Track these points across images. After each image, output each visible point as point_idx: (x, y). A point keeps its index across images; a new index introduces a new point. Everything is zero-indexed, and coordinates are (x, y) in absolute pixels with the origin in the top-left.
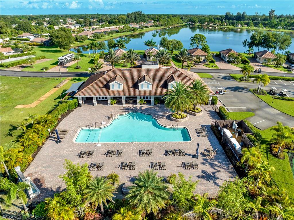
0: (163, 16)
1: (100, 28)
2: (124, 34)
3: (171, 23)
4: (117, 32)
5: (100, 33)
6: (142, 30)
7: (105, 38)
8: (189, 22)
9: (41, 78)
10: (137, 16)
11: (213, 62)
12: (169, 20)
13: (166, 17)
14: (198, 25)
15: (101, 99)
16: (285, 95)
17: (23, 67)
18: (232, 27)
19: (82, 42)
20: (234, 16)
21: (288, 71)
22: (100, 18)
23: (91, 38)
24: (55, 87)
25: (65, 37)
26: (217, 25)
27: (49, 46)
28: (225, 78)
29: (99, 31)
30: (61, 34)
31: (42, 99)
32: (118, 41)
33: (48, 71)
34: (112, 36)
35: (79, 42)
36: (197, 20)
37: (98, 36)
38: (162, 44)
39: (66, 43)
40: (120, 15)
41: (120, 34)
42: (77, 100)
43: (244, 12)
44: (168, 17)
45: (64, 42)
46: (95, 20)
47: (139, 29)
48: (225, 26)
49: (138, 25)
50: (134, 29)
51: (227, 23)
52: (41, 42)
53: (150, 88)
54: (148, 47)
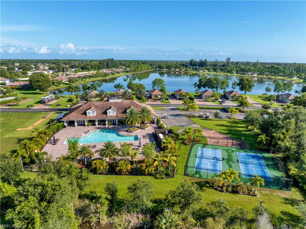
0: (133, 63)
1: (73, 74)
2: (96, 79)
3: (140, 69)
4: (90, 77)
5: (74, 78)
6: (113, 75)
7: (79, 83)
8: (158, 68)
9: (29, 113)
10: (109, 62)
11: (167, 99)
12: (139, 66)
13: (136, 63)
14: (166, 71)
15: (80, 123)
16: (208, 117)
17: (9, 105)
18: (195, 72)
19: (58, 86)
20: (198, 63)
21: (221, 104)
22: (73, 64)
23: (65, 82)
24: (43, 118)
25: (45, 82)
26: (182, 70)
27: (28, 89)
28: (172, 109)
29: (74, 76)
30: (41, 79)
31: (35, 124)
32: (91, 84)
33: (33, 108)
34: (85, 81)
35: (55, 86)
36: (165, 67)
37: (73, 81)
38: (129, 87)
39: (45, 87)
40: (93, 61)
41: (93, 79)
42: (63, 123)
43: (206, 59)
44: (138, 64)
45: (44, 85)
46: (67, 66)
47: (111, 74)
48: (189, 71)
49: (110, 71)
50: (106, 75)
51: (190, 69)
52: (20, 85)
53: (115, 114)
54: (117, 89)
